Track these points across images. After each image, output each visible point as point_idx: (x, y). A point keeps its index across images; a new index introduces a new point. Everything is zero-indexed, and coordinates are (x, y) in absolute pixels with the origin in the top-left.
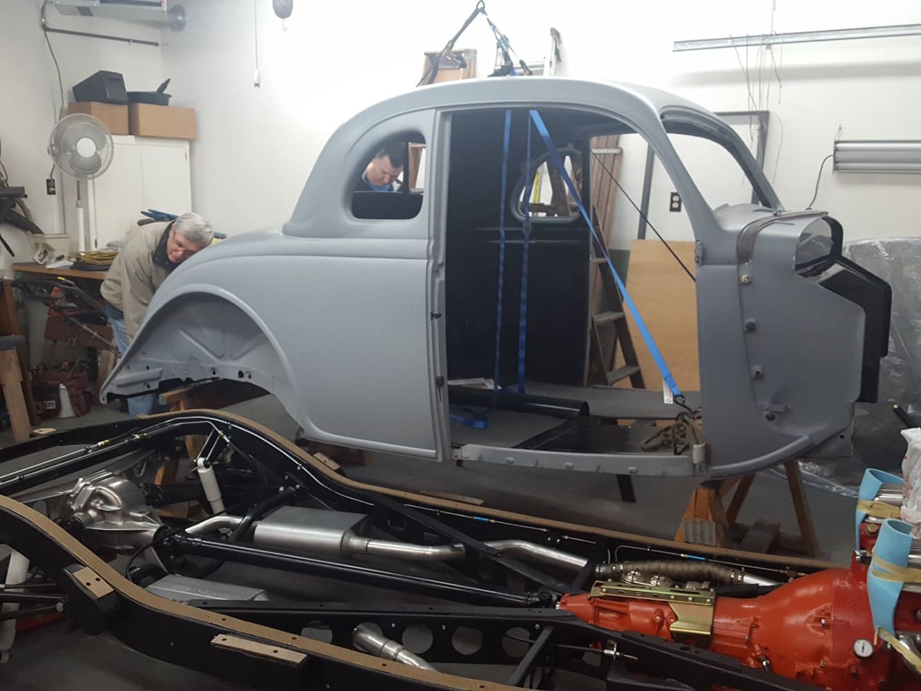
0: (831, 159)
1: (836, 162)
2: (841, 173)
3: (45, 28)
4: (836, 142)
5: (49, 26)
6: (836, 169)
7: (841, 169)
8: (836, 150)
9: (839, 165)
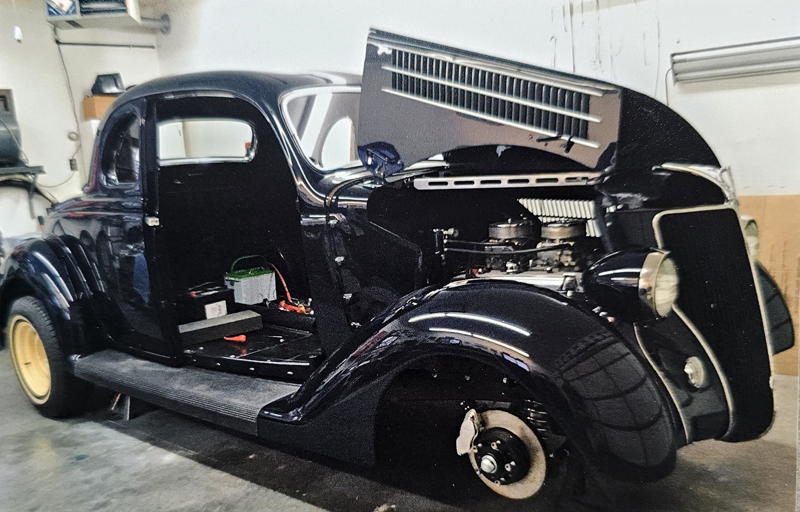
0: (671, 72)
1: (675, 74)
2: (683, 83)
3: (58, 42)
4: (673, 55)
5: (60, 41)
6: (676, 81)
7: (682, 80)
8: (674, 63)
9: (679, 76)
